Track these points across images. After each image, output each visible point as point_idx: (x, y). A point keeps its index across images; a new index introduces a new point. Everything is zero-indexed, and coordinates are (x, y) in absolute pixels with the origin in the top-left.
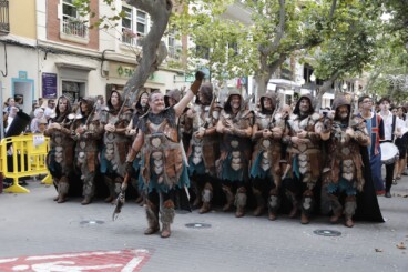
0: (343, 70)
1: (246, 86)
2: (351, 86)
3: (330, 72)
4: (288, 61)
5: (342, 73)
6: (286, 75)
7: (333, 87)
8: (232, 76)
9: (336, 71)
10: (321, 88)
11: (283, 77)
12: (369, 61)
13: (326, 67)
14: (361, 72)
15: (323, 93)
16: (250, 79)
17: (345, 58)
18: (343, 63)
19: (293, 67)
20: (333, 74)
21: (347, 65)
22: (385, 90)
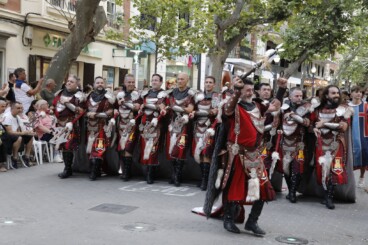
0: (312, 51)
1: (199, 64)
2: (321, 70)
3: (297, 53)
4: (249, 37)
5: (312, 54)
6: (246, 54)
7: (299, 70)
8: (182, 52)
9: (304, 51)
10: (286, 70)
11: (242, 57)
12: (344, 41)
13: (293, 46)
14: (333, 53)
15: (288, 77)
16: (204, 57)
17: (315, 36)
18: (313, 41)
19: (254, 44)
20: (300, 55)
21: (318, 44)
22: (361, 76)
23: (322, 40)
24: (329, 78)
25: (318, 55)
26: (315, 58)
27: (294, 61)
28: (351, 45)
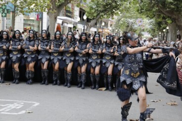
23: (108, 8)
24: (110, 29)
25: (105, 16)
26: (104, 18)
27: (93, 19)
28: (121, 11)
